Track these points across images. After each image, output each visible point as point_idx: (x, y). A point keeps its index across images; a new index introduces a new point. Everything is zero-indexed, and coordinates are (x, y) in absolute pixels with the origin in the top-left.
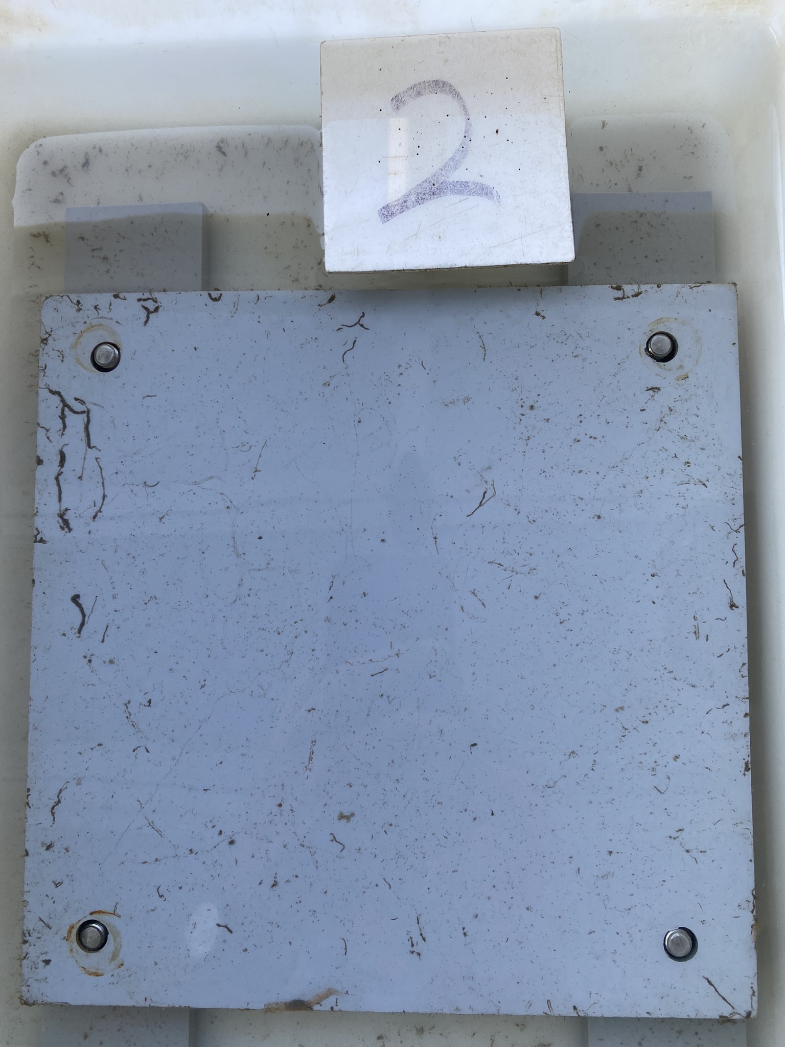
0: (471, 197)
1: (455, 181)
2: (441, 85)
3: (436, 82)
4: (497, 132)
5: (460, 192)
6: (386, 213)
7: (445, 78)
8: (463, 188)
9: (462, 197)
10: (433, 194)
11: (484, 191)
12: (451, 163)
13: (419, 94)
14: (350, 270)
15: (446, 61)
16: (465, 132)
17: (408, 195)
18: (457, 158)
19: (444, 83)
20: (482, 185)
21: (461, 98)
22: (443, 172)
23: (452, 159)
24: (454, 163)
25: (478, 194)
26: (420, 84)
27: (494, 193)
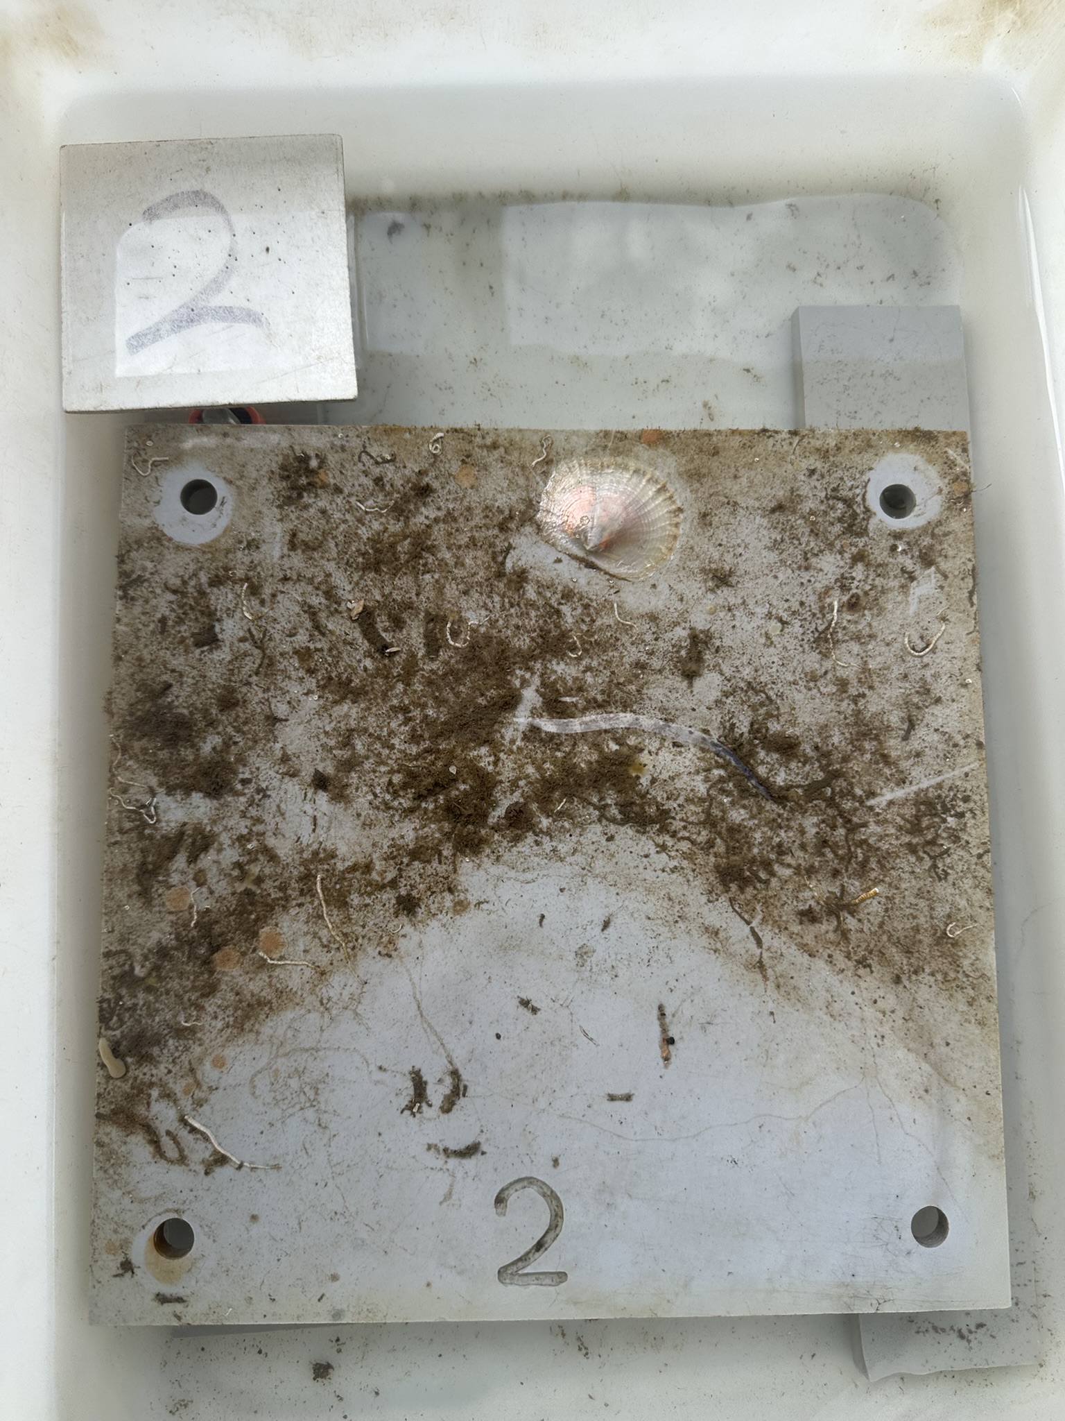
0: (236, 325)
1: (219, 304)
2: (203, 197)
3: (196, 193)
4: (268, 250)
5: (223, 319)
6: (135, 343)
7: (208, 188)
8: (228, 314)
9: (223, 325)
10: (192, 321)
11: (253, 318)
12: (214, 286)
13: (176, 206)
14: (92, 409)
15: (208, 169)
16: (231, 249)
17: (164, 321)
18: (220, 280)
19: (205, 195)
20: (249, 310)
21: (225, 212)
22: (204, 297)
23: (215, 281)
24: (216, 285)
25: (243, 321)
26: (177, 195)
27: (263, 320)
